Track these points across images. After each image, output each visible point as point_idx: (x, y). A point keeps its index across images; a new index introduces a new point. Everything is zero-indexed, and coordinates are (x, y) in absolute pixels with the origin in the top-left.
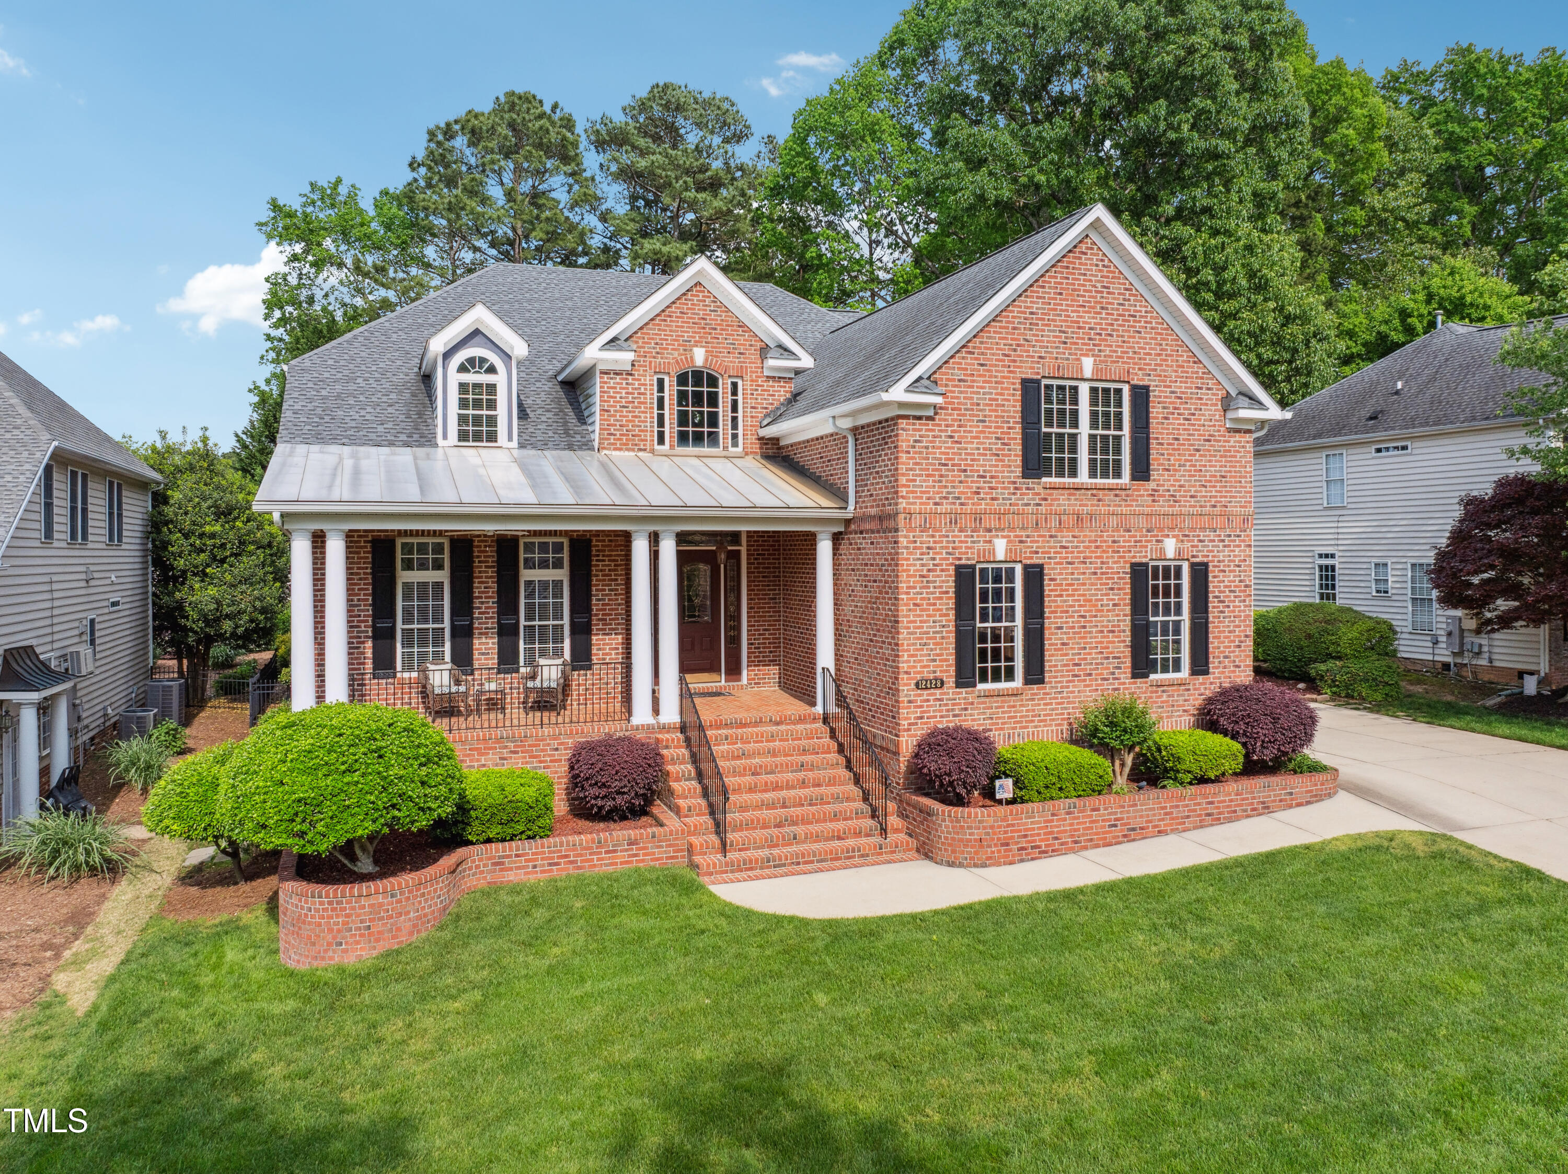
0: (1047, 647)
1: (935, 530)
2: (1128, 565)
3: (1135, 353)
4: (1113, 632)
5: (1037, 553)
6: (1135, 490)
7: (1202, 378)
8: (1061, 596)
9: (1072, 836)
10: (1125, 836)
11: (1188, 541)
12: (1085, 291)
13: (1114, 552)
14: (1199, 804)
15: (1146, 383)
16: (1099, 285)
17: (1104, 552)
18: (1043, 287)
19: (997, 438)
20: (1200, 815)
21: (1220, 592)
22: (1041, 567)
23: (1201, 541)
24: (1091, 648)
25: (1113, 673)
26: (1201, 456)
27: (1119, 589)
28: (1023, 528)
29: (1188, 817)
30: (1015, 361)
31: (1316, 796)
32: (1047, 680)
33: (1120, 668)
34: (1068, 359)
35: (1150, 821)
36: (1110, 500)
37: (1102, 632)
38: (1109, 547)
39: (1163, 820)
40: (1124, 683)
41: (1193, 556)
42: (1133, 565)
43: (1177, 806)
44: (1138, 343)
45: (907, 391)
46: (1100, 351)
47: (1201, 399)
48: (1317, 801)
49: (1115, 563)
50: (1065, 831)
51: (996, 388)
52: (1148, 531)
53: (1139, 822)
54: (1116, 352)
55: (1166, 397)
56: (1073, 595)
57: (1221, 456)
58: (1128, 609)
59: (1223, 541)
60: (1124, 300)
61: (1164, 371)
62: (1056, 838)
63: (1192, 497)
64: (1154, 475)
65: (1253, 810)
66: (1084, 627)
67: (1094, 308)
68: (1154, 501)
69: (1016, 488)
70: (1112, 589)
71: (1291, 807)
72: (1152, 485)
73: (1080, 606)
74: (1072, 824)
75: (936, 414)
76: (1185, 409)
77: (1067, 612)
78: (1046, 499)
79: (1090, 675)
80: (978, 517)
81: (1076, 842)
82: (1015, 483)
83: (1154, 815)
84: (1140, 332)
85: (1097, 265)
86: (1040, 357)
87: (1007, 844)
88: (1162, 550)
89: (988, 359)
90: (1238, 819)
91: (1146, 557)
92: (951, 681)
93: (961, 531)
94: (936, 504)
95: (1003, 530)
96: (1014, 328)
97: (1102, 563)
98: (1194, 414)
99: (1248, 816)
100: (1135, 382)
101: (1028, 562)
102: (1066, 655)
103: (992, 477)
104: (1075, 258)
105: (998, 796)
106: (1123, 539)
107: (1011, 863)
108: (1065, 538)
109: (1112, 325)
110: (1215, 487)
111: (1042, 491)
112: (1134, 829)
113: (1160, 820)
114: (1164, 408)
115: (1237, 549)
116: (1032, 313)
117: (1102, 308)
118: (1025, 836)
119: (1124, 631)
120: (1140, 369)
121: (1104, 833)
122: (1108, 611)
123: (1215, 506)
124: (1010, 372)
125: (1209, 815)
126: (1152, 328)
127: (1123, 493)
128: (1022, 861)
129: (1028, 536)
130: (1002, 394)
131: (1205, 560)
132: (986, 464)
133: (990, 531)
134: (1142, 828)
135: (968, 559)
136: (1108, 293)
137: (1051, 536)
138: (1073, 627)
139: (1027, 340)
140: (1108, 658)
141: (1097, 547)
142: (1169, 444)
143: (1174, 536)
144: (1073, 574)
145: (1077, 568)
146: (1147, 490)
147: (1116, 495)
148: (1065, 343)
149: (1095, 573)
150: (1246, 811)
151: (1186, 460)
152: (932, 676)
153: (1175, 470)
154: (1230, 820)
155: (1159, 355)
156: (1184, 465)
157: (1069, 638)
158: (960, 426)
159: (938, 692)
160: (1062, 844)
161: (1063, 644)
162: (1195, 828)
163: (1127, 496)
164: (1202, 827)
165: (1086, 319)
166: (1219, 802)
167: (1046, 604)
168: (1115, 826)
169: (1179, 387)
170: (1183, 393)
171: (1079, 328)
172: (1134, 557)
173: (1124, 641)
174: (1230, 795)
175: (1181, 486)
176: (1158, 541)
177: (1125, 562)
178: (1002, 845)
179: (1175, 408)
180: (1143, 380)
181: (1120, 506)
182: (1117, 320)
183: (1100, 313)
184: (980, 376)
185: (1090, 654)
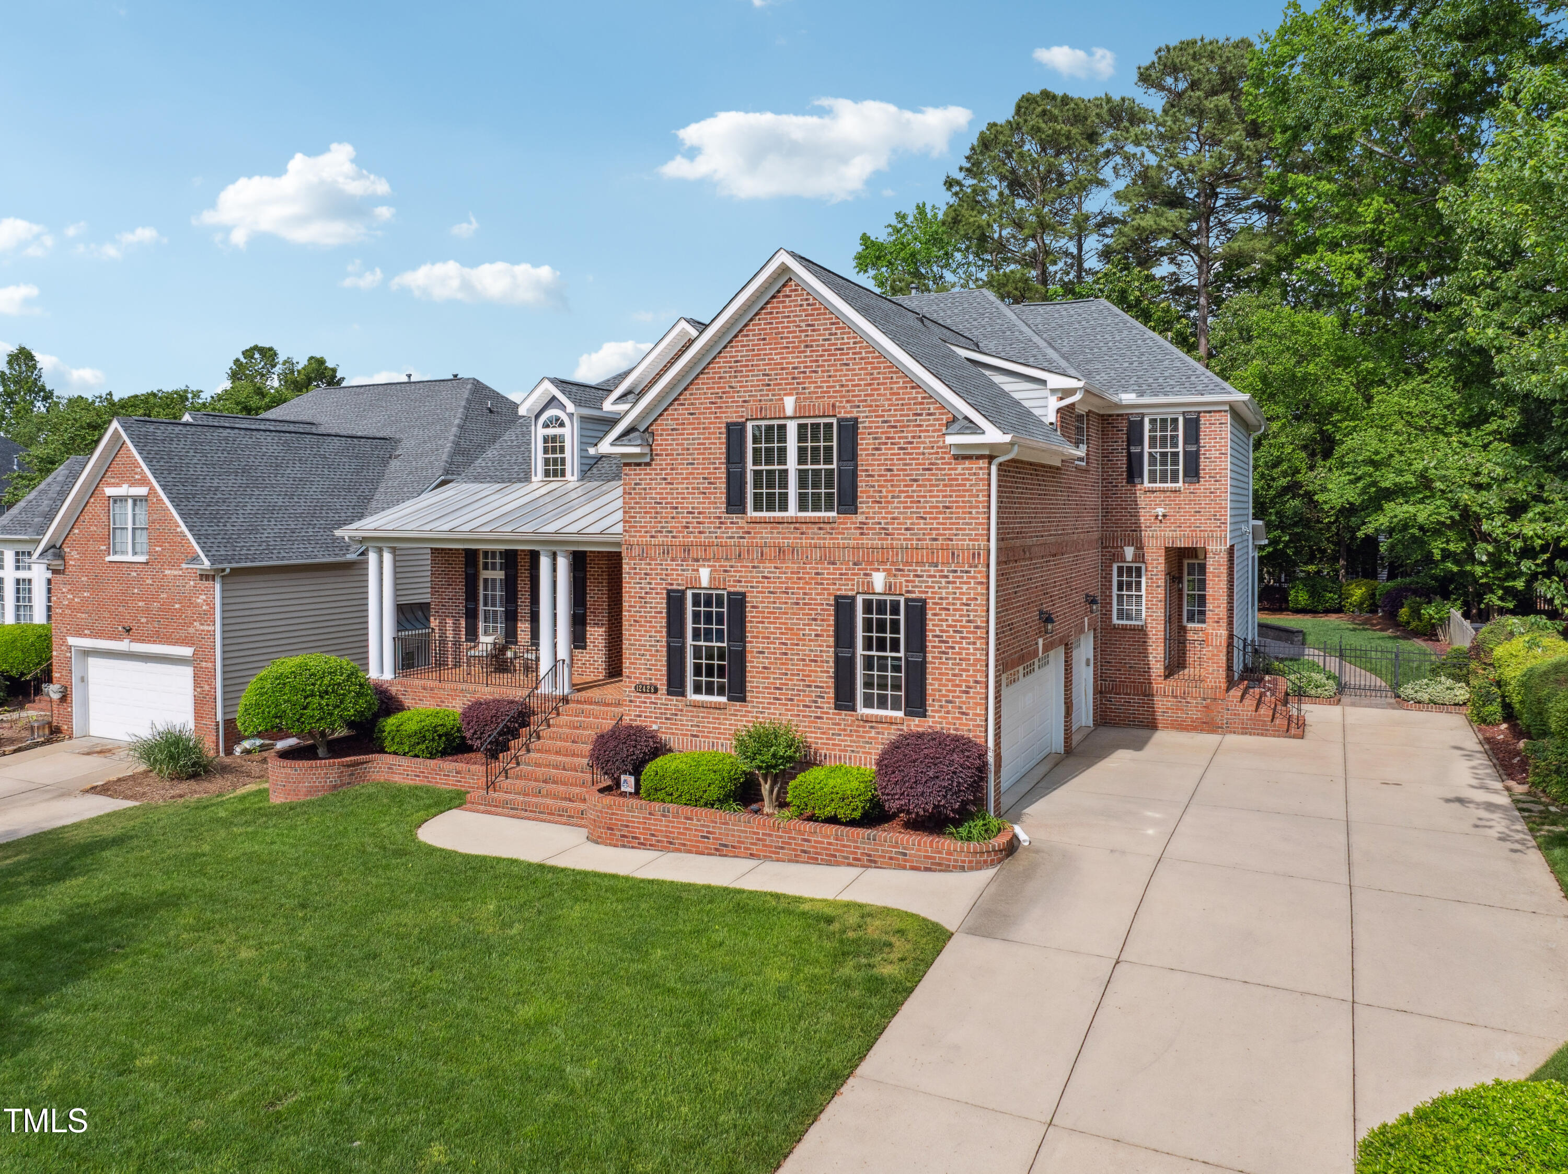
0: (748, 669)
1: (651, 559)
2: (832, 598)
3: (842, 386)
4: (816, 661)
5: (740, 581)
6: (840, 523)
7: (922, 403)
8: (763, 622)
9: (667, 837)
10: (716, 850)
11: (903, 576)
12: (789, 332)
13: (817, 584)
14: (794, 839)
15: (855, 415)
16: (803, 324)
17: (806, 583)
18: (747, 336)
19: (705, 478)
20: (794, 850)
21: (942, 631)
22: (743, 595)
23: (918, 576)
24: (792, 675)
25: (816, 702)
26: (918, 486)
27: (823, 620)
28: (727, 559)
29: (782, 848)
30: (720, 407)
31: (940, 864)
32: (748, 699)
33: (823, 697)
34: (771, 400)
35: (743, 843)
36: (814, 534)
37: (804, 660)
38: (812, 578)
39: (755, 844)
40: (828, 713)
41: (908, 592)
42: (837, 598)
43: (770, 835)
44: (845, 375)
45: (612, 444)
46: (804, 388)
47: (920, 426)
48: (940, 871)
49: (818, 594)
50: (661, 831)
51: (703, 434)
52: (855, 564)
53: (730, 840)
54: (820, 387)
55: (877, 427)
56: (775, 623)
57: (945, 486)
58: (831, 640)
59: (947, 577)
60: (830, 334)
61: (876, 400)
62: (653, 835)
63: (907, 529)
64: (862, 508)
65: (855, 859)
66: (786, 654)
67: (797, 347)
68: (862, 534)
69: (721, 523)
70: (815, 620)
71: (904, 868)
72: (860, 518)
73: (782, 633)
74: (667, 826)
75: (652, 460)
76: (900, 438)
77: (769, 638)
78: (749, 533)
79: (792, 700)
80: (687, 548)
81: (671, 843)
82: (720, 518)
83: (746, 838)
84: (847, 365)
85: (801, 305)
86: (745, 401)
87: (612, 829)
88: (870, 584)
89: (697, 409)
90: (838, 864)
91: (853, 590)
92: (663, 689)
93: (673, 560)
94: (652, 537)
95: (709, 560)
96: (720, 378)
97: (805, 594)
98: (911, 443)
99: (849, 865)
100: (842, 415)
101: (732, 590)
102: (768, 678)
103: (699, 513)
104: (779, 302)
105: (623, 789)
106: (828, 571)
107: (616, 846)
108: (768, 568)
109: (817, 361)
110: (935, 518)
111: (745, 525)
112: (726, 846)
113: (752, 844)
114: (875, 438)
115: (965, 587)
116: (736, 362)
117: (807, 346)
118: (627, 826)
119: (827, 662)
120: (848, 402)
121: (697, 841)
122: (810, 640)
123: (936, 540)
124: (716, 418)
125: (805, 852)
126: (862, 359)
127: (828, 526)
128: (624, 846)
129: (732, 567)
130: (709, 439)
131: (923, 596)
132: (695, 501)
133: (697, 560)
134: (733, 847)
135: (679, 585)
136: (813, 330)
137: (754, 567)
138: (775, 653)
139: (731, 387)
140: (810, 686)
141: (799, 578)
142: (880, 476)
143: (884, 570)
144: (775, 603)
145: (779, 598)
146: (855, 523)
147: (820, 529)
148: (769, 385)
149: (798, 604)
150: (848, 858)
151: (900, 492)
152: (648, 682)
153: (888, 502)
154: (829, 863)
155: (870, 384)
156: (898, 497)
157: (770, 663)
158: (672, 469)
159: (653, 696)
160: (658, 841)
161: (765, 668)
162: (790, 861)
163: (832, 529)
164: (797, 862)
165: (791, 360)
166: (816, 842)
167: (748, 629)
168: (708, 838)
169: (894, 416)
170: (898, 421)
171: (782, 369)
172: (839, 589)
173: (828, 672)
174: (829, 837)
175: (893, 518)
176: (866, 575)
177: (829, 594)
178: (609, 829)
179: (888, 438)
180: (851, 412)
181: (825, 539)
182: (821, 356)
183: (804, 352)
184: (690, 424)
185: (791, 680)
